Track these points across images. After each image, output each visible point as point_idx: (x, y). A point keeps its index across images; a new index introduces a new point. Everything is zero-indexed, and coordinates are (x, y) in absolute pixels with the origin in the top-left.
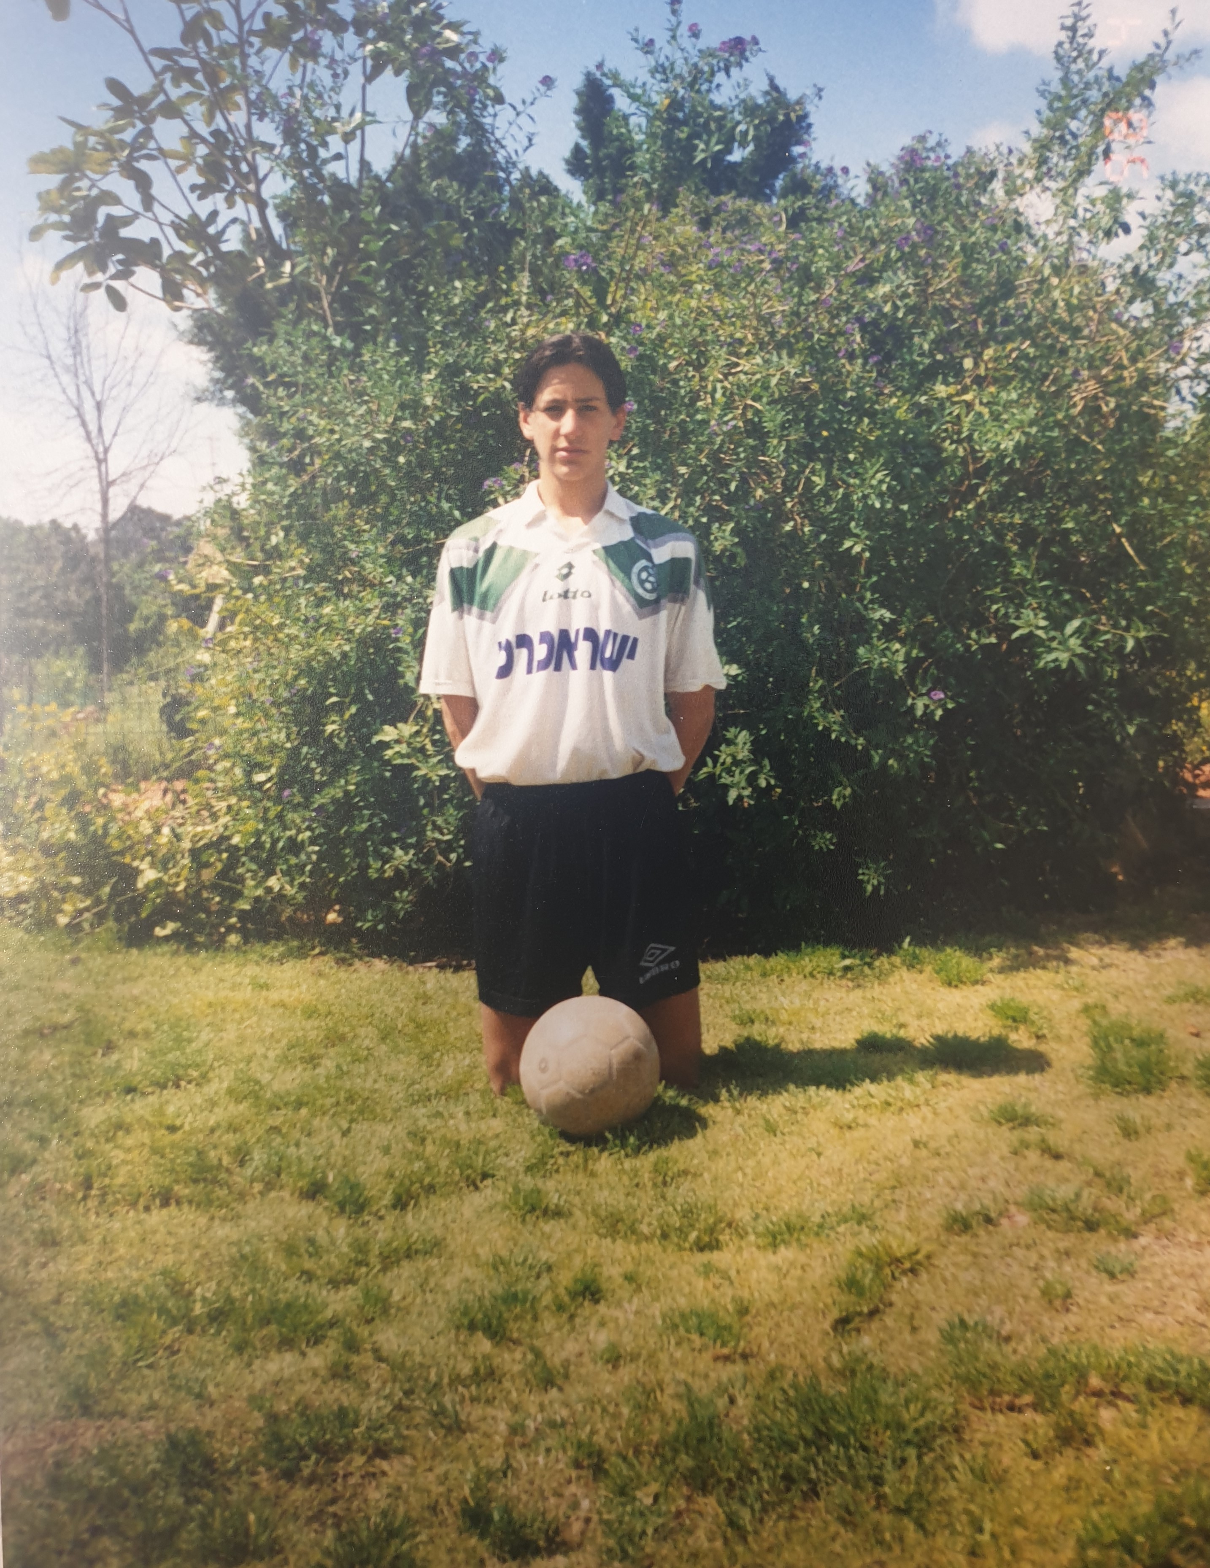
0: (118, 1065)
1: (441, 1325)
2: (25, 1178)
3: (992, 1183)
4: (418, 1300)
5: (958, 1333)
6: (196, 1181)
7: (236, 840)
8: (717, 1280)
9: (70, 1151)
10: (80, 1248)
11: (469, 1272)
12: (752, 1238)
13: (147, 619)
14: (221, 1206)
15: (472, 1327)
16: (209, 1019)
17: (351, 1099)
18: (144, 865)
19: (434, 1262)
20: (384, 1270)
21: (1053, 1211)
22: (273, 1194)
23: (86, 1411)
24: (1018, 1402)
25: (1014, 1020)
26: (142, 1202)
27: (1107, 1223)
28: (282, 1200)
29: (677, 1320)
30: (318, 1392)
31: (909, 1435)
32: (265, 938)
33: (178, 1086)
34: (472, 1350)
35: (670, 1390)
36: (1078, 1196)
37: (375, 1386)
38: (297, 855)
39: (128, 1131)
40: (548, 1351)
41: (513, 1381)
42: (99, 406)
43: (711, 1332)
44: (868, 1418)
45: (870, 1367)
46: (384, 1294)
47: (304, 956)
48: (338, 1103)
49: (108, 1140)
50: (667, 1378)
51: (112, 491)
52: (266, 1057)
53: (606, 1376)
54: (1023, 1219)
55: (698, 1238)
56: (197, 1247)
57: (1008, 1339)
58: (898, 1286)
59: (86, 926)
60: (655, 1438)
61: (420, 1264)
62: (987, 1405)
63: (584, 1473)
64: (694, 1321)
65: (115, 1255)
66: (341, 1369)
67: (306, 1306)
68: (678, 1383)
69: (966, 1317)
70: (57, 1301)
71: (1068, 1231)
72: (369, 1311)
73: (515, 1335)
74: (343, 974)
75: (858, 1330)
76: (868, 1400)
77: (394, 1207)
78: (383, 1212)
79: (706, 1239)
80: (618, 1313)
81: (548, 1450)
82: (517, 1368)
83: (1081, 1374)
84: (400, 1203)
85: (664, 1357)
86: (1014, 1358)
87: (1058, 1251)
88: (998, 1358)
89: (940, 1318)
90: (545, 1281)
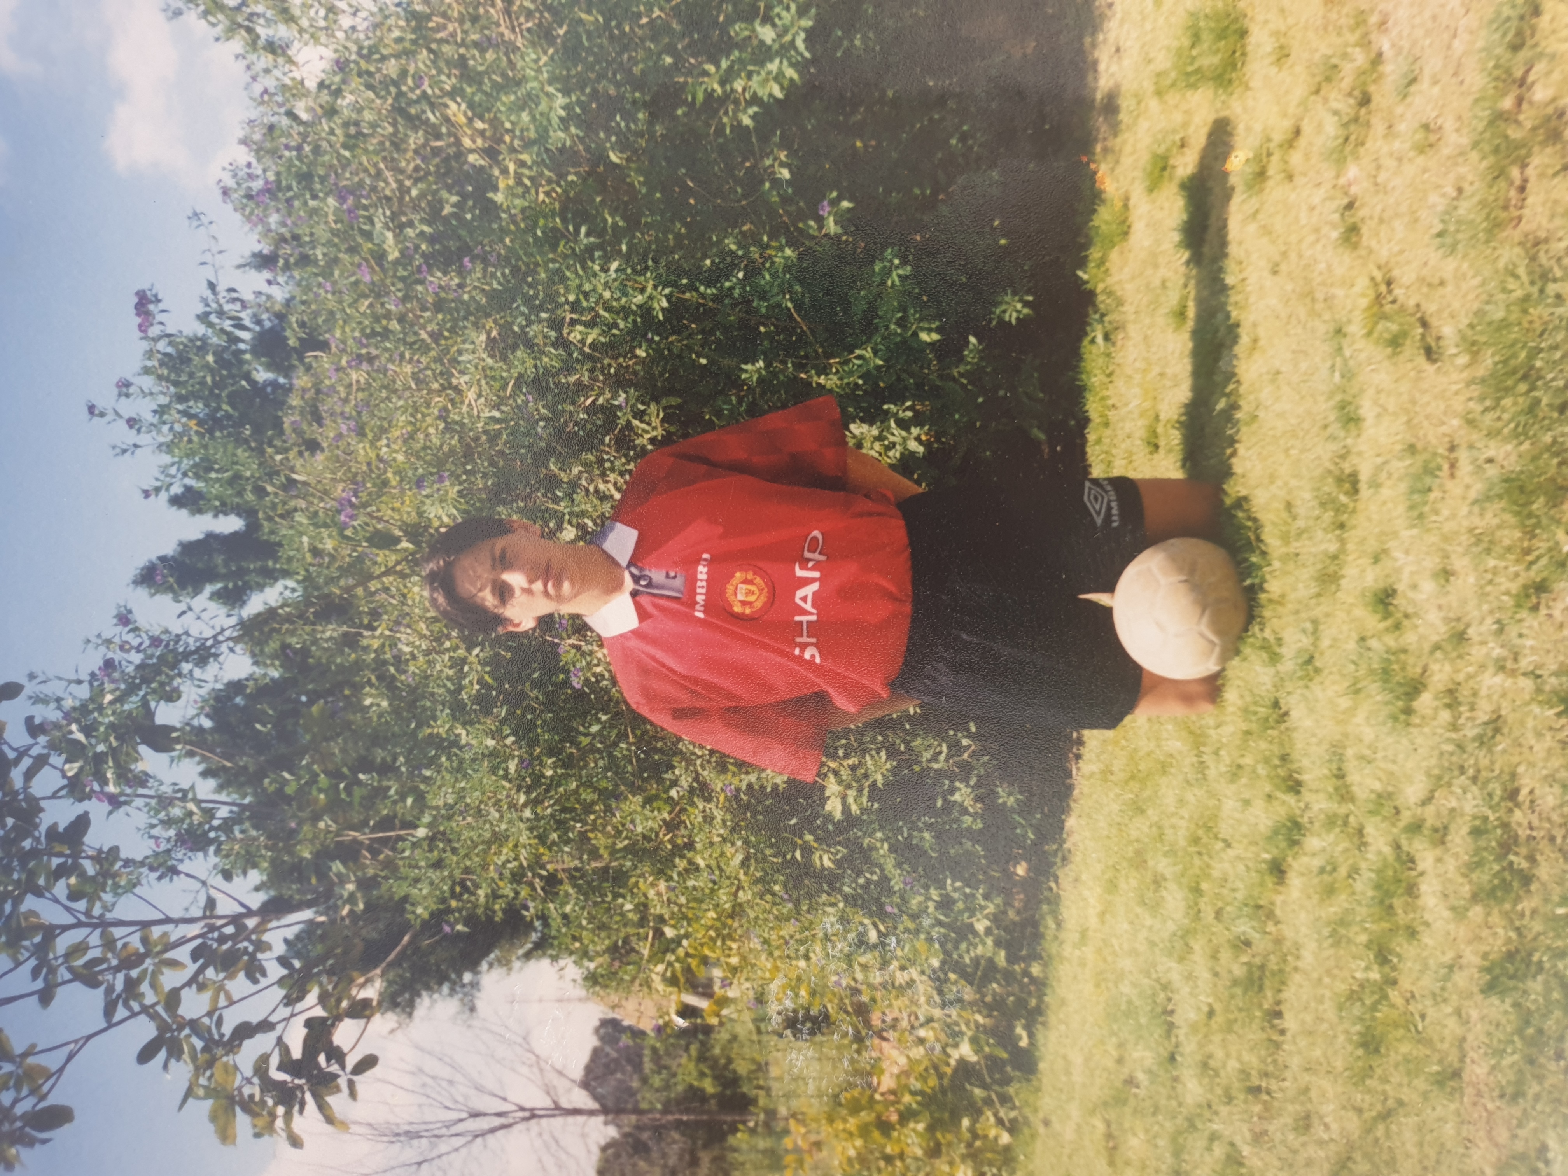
0: (1149, 1072)
1: (1404, 741)
2: (1246, 1151)
3: (1316, 200)
4: (1382, 765)
5: (1448, 240)
6: (1261, 988)
7: (935, 963)
8: (1384, 475)
9: (1224, 1110)
10: (1313, 1094)
11: (1360, 717)
12: (1349, 441)
13: (702, 1075)
14: (1285, 961)
15: (1408, 711)
16: (1111, 985)
17: (1196, 841)
18: (955, 1054)
19: (1350, 752)
20: (1353, 800)
21: (1347, 139)
22: (1278, 912)
23: (1456, 1074)
24: (1518, 182)
25: (1164, 168)
26: (1275, 1037)
27: (1364, 84)
28: (1284, 902)
29: (1415, 513)
30: (1456, 856)
31: (1535, 290)
32: (1038, 936)
33: (1172, 1012)
34: (1429, 712)
35: (1477, 521)
36: (1336, 113)
37: (1454, 803)
38: (954, 902)
39: (1210, 1056)
40: (1435, 638)
41: (1457, 671)
42: (475, 1115)
43: (1428, 480)
44: (1516, 329)
45: (1471, 326)
46: (1373, 796)
47: (1058, 896)
48: (1200, 853)
49: (1217, 1075)
50: (1466, 523)
51: (565, 1104)
52: (1151, 928)
53: (1460, 582)
54: (1352, 171)
55: (1347, 493)
56: (1320, 980)
57: (1460, 190)
58: (1401, 299)
59: (1013, 1114)
60: (1518, 534)
61: (1351, 766)
62: (1516, 213)
63: (1543, 602)
64: (1416, 497)
65: (1322, 1060)
66: (1438, 836)
67: (1379, 872)
68: (1470, 513)
69: (1435, 231)
70: (1359, 1111)
71: (1368, 124)
72: (1387, 811)
73: (1419, 670)
74: (1077, 858)
75: (1439, 338)
76: (1499, 329)
77: (1298, 793)
78: (1302, 805)
79: (1347, 486)
80: (1407, 570)
81: (1521, 636)
82: (1447, 668)
83: (1499, 117)
84: (1295, 786)
85: (1448, 527)
86: (1477, 185)
87: (1385, 136)
88: (1475, 200)
89: (1434, 257)
90: (1374, 643)
